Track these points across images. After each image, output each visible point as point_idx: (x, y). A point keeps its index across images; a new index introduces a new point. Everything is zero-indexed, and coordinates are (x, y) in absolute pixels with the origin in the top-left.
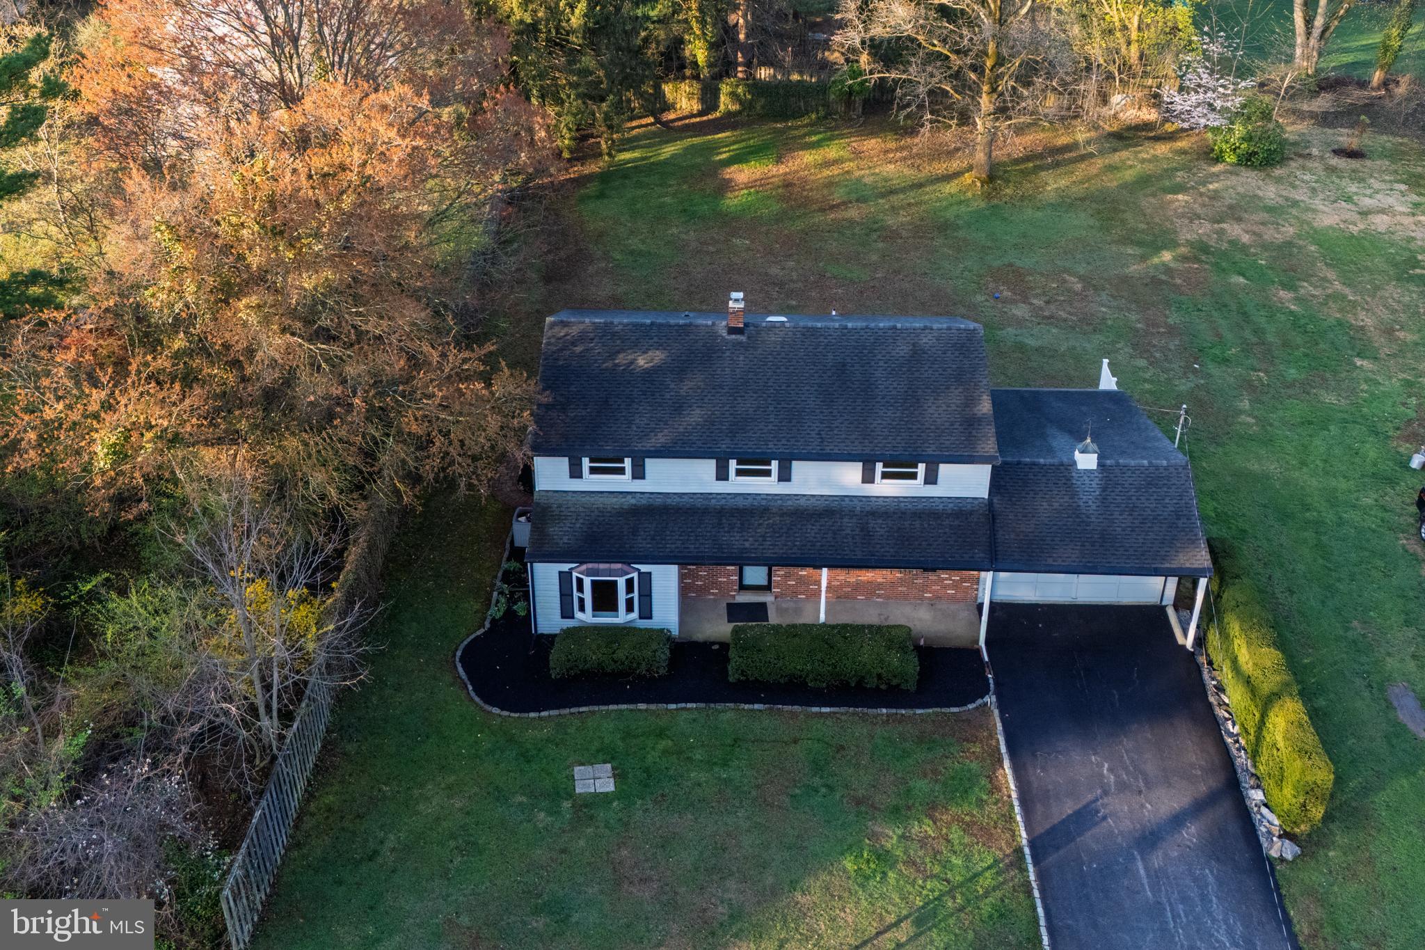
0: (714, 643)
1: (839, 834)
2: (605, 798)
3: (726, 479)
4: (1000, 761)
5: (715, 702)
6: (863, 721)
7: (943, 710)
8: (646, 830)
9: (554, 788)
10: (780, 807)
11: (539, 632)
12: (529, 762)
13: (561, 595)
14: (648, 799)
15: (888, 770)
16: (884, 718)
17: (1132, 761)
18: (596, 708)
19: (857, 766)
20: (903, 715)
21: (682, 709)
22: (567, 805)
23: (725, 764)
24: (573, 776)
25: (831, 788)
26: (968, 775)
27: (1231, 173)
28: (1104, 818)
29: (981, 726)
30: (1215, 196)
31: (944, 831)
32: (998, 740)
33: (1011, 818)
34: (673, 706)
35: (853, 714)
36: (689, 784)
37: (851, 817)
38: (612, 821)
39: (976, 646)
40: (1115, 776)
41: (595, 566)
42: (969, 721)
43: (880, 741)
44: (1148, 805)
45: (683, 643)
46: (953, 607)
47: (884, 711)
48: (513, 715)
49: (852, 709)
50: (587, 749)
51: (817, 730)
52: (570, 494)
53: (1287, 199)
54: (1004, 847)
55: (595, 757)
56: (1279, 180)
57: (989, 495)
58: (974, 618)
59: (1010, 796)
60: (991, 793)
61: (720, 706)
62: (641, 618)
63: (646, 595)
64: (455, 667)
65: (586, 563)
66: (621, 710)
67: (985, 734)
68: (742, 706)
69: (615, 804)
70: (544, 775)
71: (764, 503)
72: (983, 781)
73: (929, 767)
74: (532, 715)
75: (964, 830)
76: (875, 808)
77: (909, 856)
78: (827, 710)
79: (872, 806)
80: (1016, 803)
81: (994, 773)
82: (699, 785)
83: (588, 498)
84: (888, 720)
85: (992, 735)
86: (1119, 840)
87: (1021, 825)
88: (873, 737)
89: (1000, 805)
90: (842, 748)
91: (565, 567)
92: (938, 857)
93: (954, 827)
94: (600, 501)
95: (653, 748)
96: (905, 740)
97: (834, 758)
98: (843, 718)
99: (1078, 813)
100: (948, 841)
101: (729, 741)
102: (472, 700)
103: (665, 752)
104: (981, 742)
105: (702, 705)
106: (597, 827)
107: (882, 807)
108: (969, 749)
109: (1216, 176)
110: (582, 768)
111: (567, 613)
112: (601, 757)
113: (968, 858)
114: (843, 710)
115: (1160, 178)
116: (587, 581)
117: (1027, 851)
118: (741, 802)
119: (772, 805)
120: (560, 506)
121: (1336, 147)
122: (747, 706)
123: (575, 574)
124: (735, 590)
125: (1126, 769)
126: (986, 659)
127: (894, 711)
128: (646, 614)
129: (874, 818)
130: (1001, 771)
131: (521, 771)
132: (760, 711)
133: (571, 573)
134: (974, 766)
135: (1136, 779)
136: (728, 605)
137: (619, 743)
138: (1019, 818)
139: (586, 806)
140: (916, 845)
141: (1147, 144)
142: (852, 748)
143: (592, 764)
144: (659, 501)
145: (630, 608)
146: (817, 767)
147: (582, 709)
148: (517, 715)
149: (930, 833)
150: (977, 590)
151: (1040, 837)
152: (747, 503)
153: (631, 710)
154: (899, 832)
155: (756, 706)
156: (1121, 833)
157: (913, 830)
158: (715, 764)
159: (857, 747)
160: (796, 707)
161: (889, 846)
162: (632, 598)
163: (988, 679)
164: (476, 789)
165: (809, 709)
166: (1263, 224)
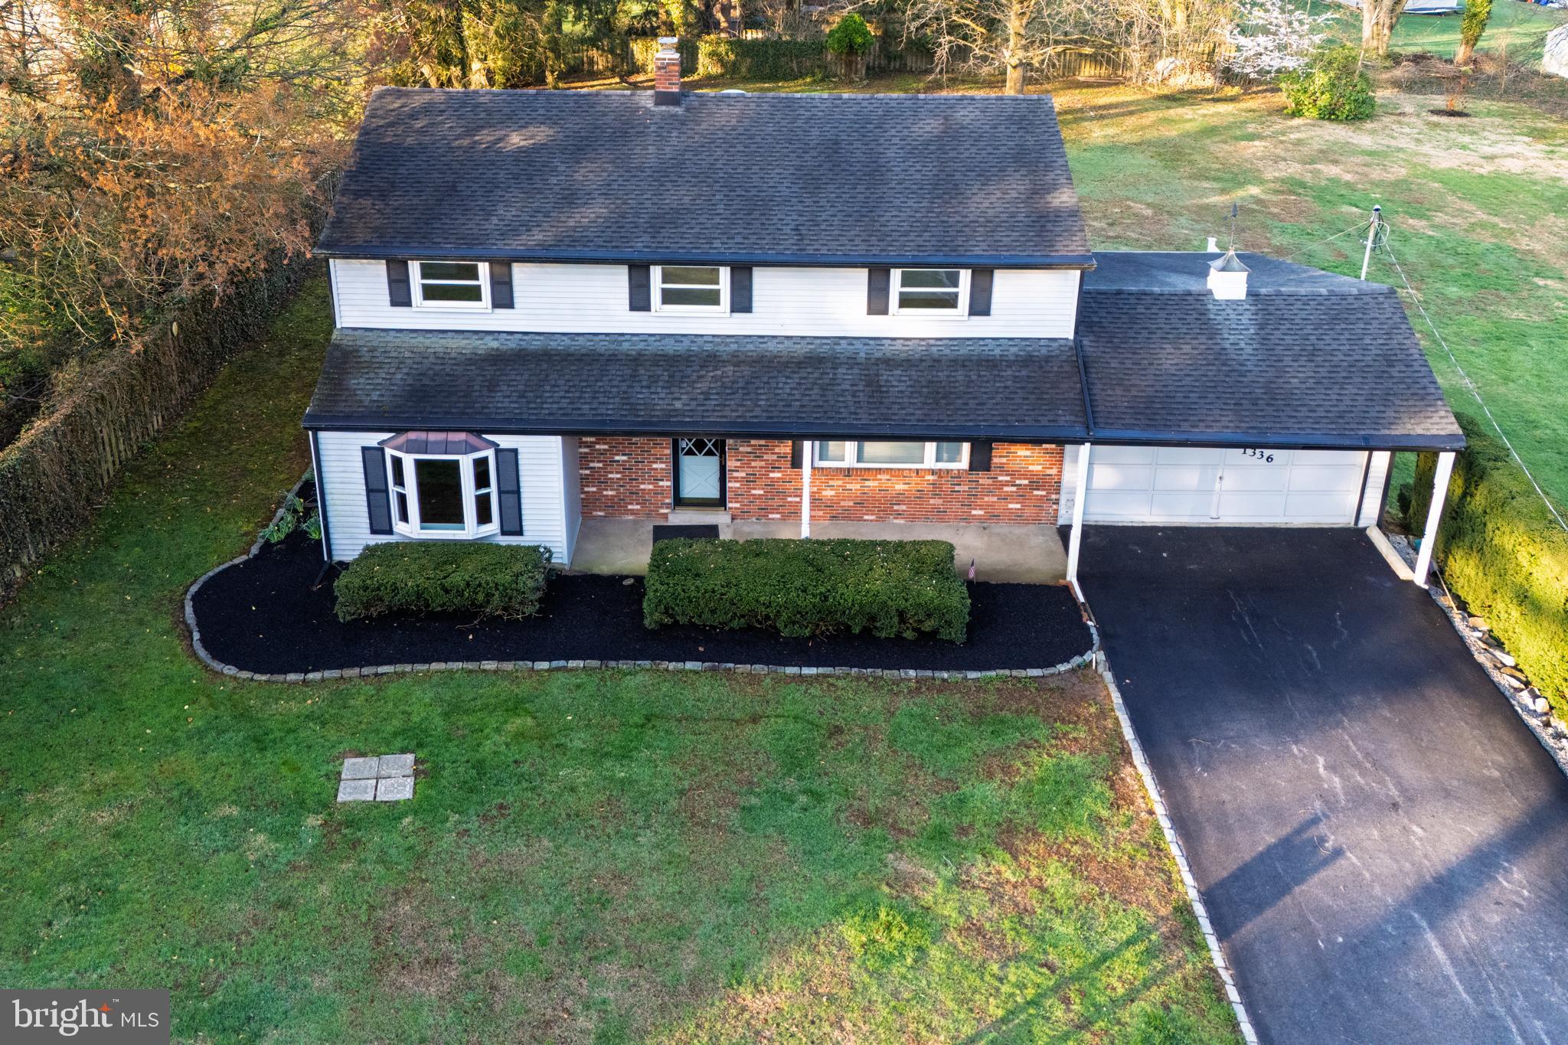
0: (627, 577)
1: (833, 877)
2: (392, 812)
3: (646, 308)
4: (1126, 755)
5: (617, 659)
6: (876, 689)
7: (1015, 673)
8: (456, 866)
9: (296, 793)
10: (720, 828)
11: (336, 558)
12: (263, 749)
13: (369, 491)
14: (472, 812)
15: (921, 767)
16: (913, 684)
17: (1367, 755)
18: (408, 668)
19: (865, 760)
20: (944, 680)
21: (558, 669)
22: (313, 821)
23: (625, 755)
24: (339, 773)
25: (817, 797)
26: (1070, 776)
27: (1313, 126)
28: (1338, 853)
29: (1084, 698)
30: (1299, 143)
31: (1034, 872)
32: (1117, 719)
33: (1158, 850)
34: (545, 665)
35: (858, 679)
36: (554, 787)
37: (855, 846)
38: (393, 851)
39: (1062, 582)
40: (1341, 777)
41: (422, 436)
42: (1062, 691)
43: (906, 721)
44: (1415, 828)
45: (574, 576)
46: (1019, 531)
47: (912, 673)
48: (257, 677)
49: (854, 670)
50: (377, 731)
51: (794, 701)
52: (392, 334)
53: (1388, 147)
54: (1155, 902)
55: (388, 744)
56: (1373, 132)
57: (1076, 332)
58: (1057, 545)
59: (1151, 812)
60: (1115, 806)
61: (624, 665)
62: (504, 533)
63: (512, 492)
64: (183, 607)
65: (407, 430)
66: (451, 671)
67: (1092, 710)
68: (665, 664)
69: (406, 821)
70: (284, 770)
71: (708, 347)
72: (1099, 787)
73: (995, 762)
74: (292, 677)
75: (1073, 871)
76: (901, 831)
77: (969, 918)
78: (813, 671)
79: (893, 826)
80: (1165, 823)
81: (1116, 773)
82: (573, 790)
83: (421, 339)
84: (918, 689)
85: (1104, 713)
86: (1377, 890)
87: (1181, 862)
88: (893, 714)
89: (1135, 827)
90: (838, 730)
91: (373, 439)
92: (1027, 920)
93: (1053, 865)
94: (438, 344)
95: (498, 730)
96: (951, 719)
97: (823, 746)
98: (840, 683)
99: (1285, 843)
100: (1044, 890)
101: (637, 719)
102: (195, 654)
103: (520, 735)
104: (1087, 721)
105: (595, 663)
106: (361, 862)
107: (913, 829)
108: (1065, 734)
109: (1298, 128)
110: (361, 760)
111: (380, 523)
112: (398, 743)
113: (1085, 924)
114: (839, 671)
115: (1229, 127)
116: (409, 462)
117: (1199, 910)
118: (648, 817)
119: (704, 824)
120: (372, 350)
121: (1432, 108)
122: (672, 666)
123: (389, 452)
124: (668, 506)
125: (1358, 765)
126: (1081, 599)
127: (929, 673)
128: (513, 525)
129: (898, 848)
130: (1129, 769)
131: (244, 764)
132: (696, 672)
133: (382, 450)
134: (1077, 760)
135: (1382, 782)
136: (655, 527)
137: (438, 721)
138: (1175, 850)
139: (349, 824)
140: (981, 898)
141: (1204, 103)
142: (856, 730)
143: (379, 755)
144: (537, 344)
145: (484, 517)
146: (793, 762)
147: (382, 669)
148: (264, 678)
149: (1008, 874)
150: (1057, 502)
151: (1222, 884)
152: (681, 348)
153: (471, 671)
154: (948, 873)
155: (690, 665)
156: (1376, 877)
157: (974, 872)
158: (607, 755)
159: (866, 729)
160: (758, 666)
161: (928, 898)
162: (488, 495)
163: (1088, 628)
164: (149, 793)
165: (780, 669)
166: (1365, 165)
